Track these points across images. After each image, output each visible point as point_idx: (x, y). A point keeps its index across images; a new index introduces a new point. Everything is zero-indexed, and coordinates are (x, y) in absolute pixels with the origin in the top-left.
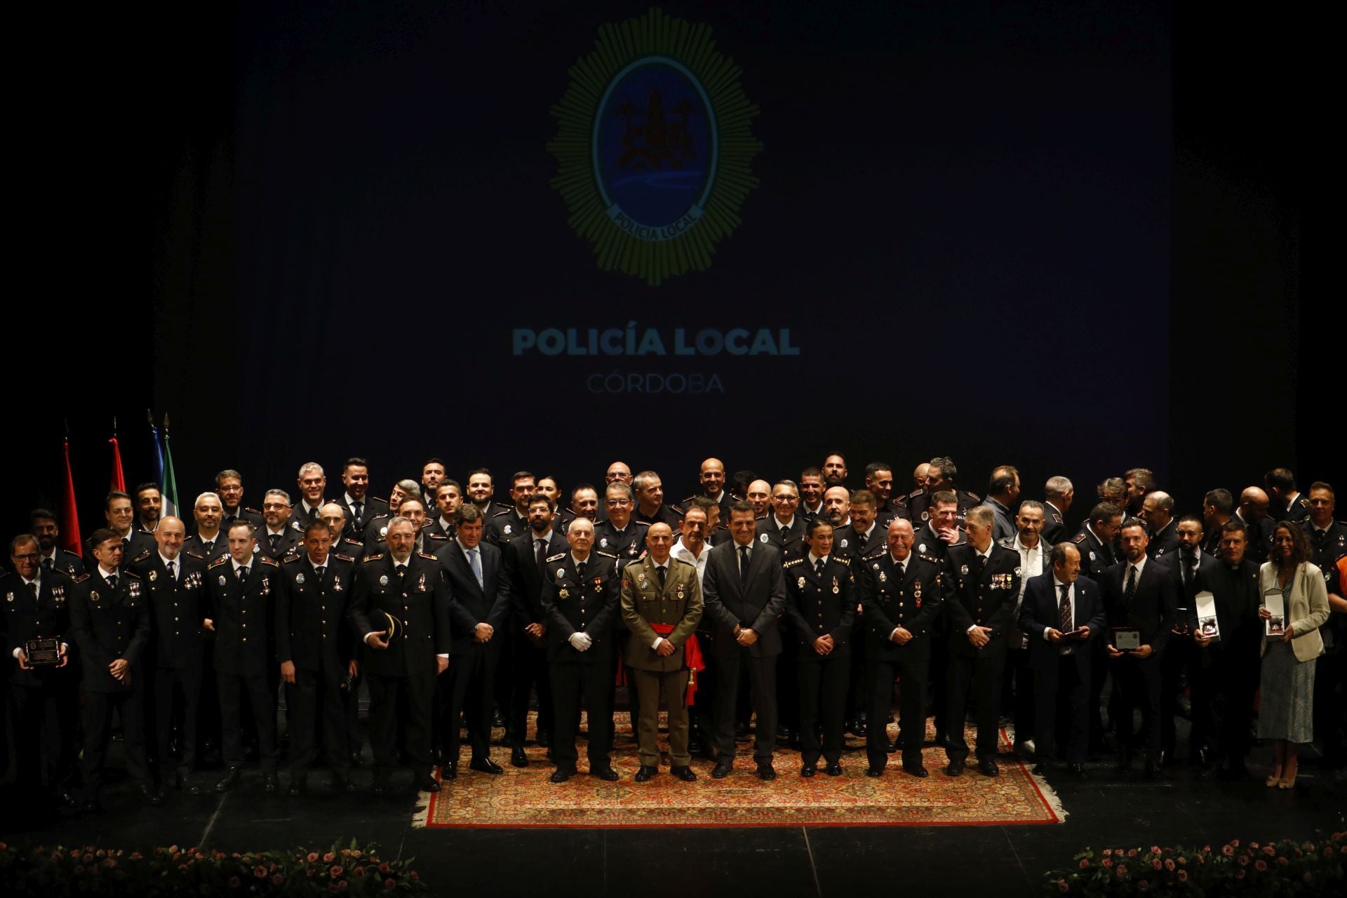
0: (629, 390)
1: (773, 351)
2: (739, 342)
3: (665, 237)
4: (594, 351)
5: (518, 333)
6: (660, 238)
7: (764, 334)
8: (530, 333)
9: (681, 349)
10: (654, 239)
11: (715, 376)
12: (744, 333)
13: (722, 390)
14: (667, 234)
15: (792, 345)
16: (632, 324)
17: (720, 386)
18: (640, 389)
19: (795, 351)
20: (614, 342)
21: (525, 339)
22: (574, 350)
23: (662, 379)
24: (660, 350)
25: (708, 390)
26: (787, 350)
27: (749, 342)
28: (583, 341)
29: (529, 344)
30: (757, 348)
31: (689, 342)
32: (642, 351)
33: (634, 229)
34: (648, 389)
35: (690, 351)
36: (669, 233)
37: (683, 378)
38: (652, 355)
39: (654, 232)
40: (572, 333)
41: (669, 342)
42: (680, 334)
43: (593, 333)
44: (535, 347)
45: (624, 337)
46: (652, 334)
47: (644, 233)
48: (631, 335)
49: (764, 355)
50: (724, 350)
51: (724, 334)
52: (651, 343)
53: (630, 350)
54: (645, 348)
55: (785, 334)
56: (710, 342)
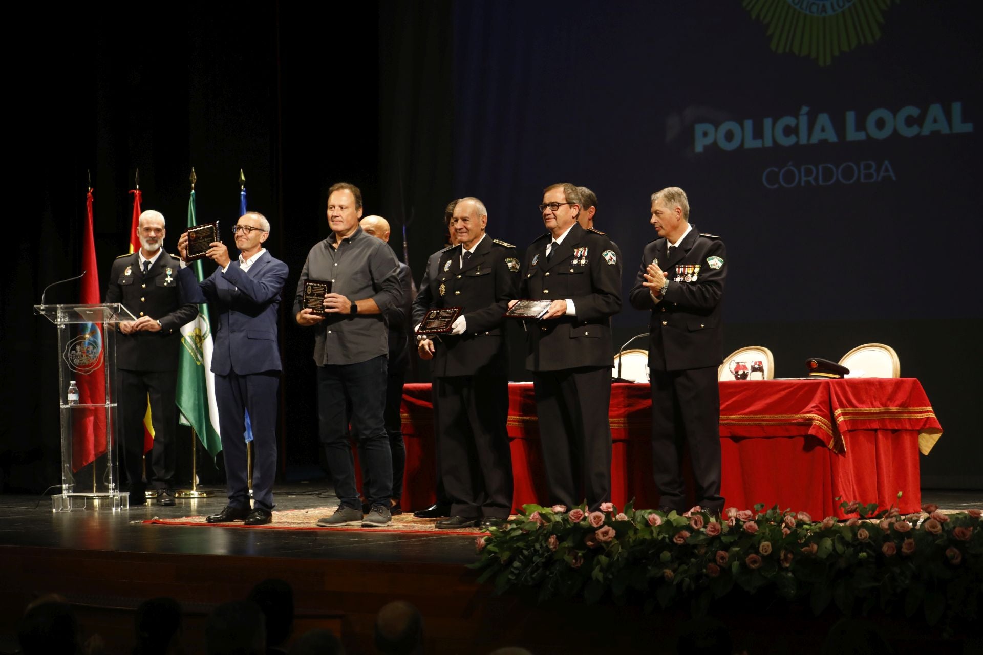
0: (803, 184)
1: (945, 130)
2: (910, 122)
3: (834, 10)
4: (768, 143)
5: (699, 129)
6: (830, 11)
7: (935, 110)
8: (709, 128)
9: (853, 135)
10: (824, 14)
11: (886, 162)
12: (914, 111)
13: (894, 178)
14: (836, 7)
15: (965, 120)
16: (805, 109)
17: (891, 173)
18: (813, 183)
19: (968, 128)
20: (788, 131)
21: (705, 134)
22: (751, 144)
23: (834, 169)
24: (831, 136)
25: (879, 179)
26: (962, 127)
27: (919, 121)
28: (758, 133)
29: (709, 141)
30: (928, 128)
31: (861, 125)
32: (814, 140)
33: (804, 6)
34: (821, 183)
35: (861, 136)
36: (838, 5)
37: (855, 168)
38: (824, 142)
39: (824, 6)
40: (748, 124)
41: (840, 128)
42: (851, 116)
43: (768, 122)
44: (715, 144)
45: (797, 126)
46: (824, 119)
47: (814, 8)
48: (803, 121)
49: (935, 134)
50: (895, 132)
51: (895, 113)
52: (823, 130)
53: (803, 140)
54: (817, 136)
55: (957, 108)
56: (880, 124)
